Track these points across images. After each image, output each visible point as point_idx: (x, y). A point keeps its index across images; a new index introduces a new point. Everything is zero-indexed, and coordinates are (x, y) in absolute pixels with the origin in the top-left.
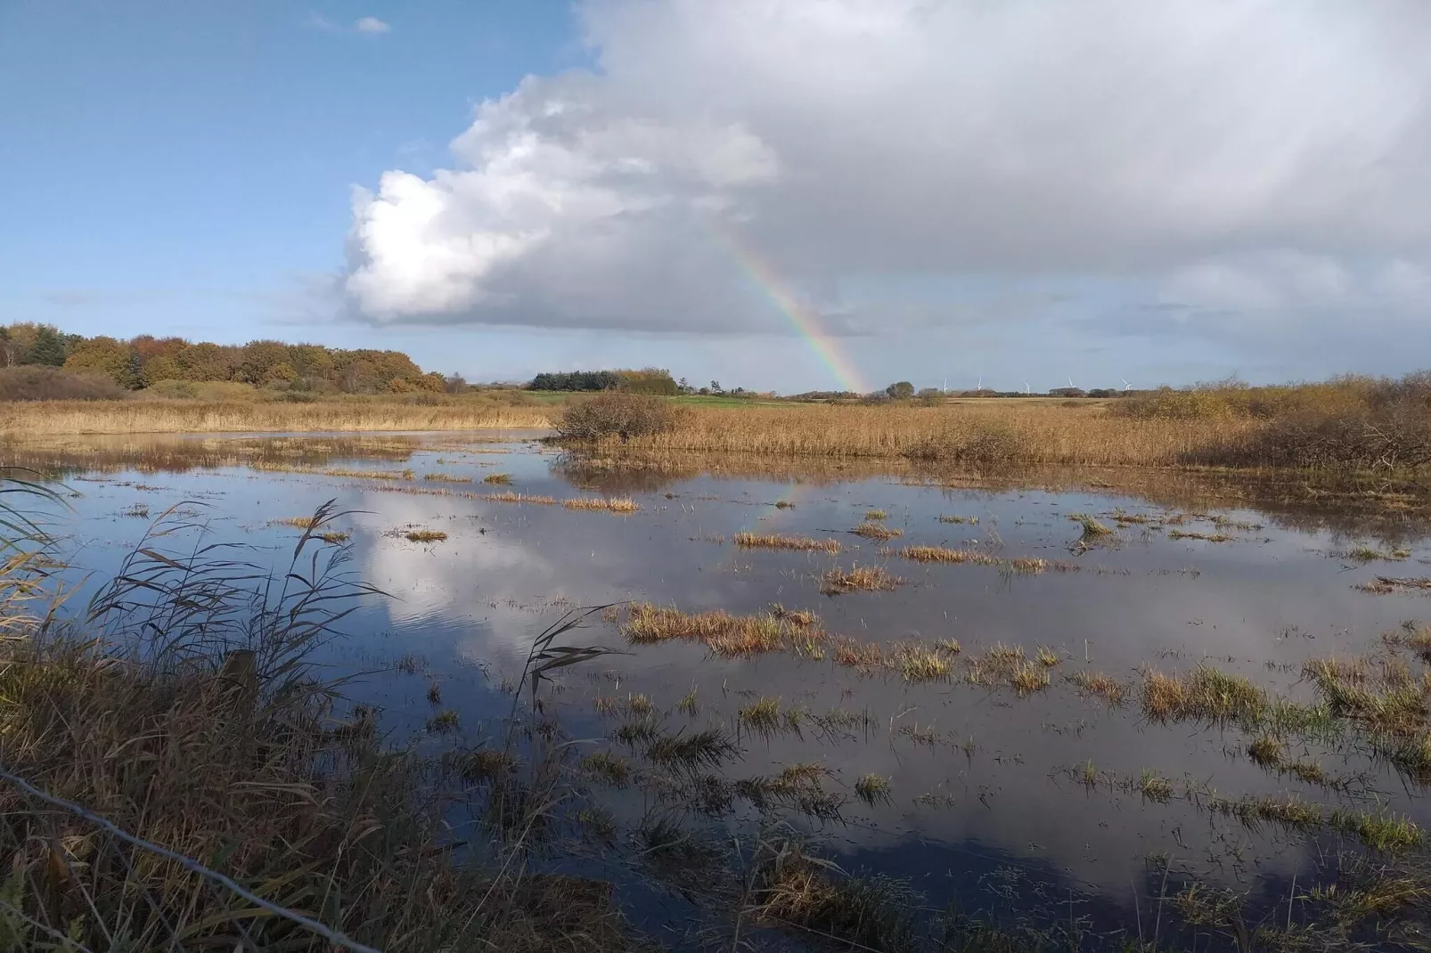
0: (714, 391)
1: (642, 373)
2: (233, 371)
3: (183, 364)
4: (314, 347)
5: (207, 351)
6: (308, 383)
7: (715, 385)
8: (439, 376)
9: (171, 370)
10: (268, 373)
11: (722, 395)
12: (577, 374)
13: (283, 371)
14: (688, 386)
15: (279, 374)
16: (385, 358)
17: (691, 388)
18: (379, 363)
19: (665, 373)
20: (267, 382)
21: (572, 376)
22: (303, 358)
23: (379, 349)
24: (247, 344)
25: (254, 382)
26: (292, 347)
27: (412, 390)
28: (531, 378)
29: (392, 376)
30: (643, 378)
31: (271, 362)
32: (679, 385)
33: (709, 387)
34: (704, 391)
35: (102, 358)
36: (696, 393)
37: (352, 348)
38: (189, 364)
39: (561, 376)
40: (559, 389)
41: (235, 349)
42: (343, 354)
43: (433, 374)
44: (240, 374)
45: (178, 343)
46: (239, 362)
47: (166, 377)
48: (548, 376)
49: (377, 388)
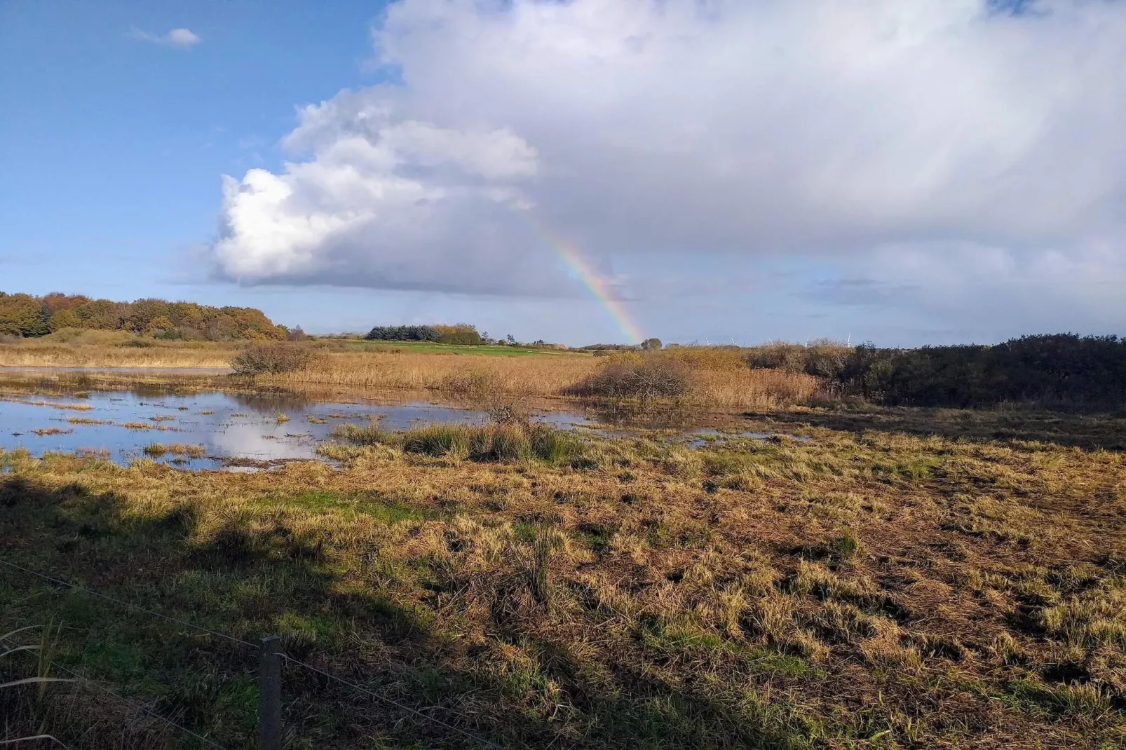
0: (509, 342)
1: (454, 328)
2: (123, 321)
3: (84, 316)
4: (190, 304)
5: (103, 306)
6: (180, 333)
7: (510, 338)
8: (284, 328)
9: (74, 320)
10: (150, 324)
11: (516, 345)
12: (403, 328)
13: (162, 322)
14: (489, 338)
15: (158, 324)
16: (245, 313)
17: (491, 340)
18: (239, 317)
19: (472, 327)
20: (148, 331)
21: (399, 329)
22: (178, 313)
23: (240, 306)
24: (135, 301)
25: (139, 330)
26: (171, 304)
27: (261, 338)
28: (367, 331)
29: (247, 327)
30: (454, 332)
31: (153, 315)
32: (482, 337)
33: (506, 339)
34: (501, 343)
35: (18, 309)
36: (496, 344)
37: (219, 305)
38: (88, 315)
39: (391, 329)
40: (389, 339)
41: (126, 305)
42: (210, 310)
43: (279, 326)
44: (128, 324)
45: (82, 299)
46: (128, 314)
47: (69, 325)
48: (382, 329)
49: (233, 337)
